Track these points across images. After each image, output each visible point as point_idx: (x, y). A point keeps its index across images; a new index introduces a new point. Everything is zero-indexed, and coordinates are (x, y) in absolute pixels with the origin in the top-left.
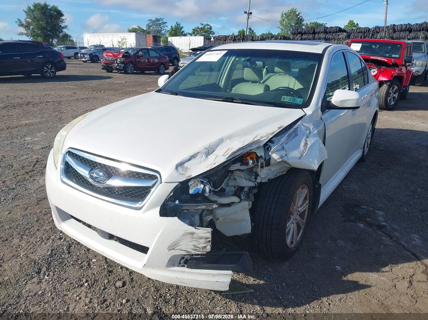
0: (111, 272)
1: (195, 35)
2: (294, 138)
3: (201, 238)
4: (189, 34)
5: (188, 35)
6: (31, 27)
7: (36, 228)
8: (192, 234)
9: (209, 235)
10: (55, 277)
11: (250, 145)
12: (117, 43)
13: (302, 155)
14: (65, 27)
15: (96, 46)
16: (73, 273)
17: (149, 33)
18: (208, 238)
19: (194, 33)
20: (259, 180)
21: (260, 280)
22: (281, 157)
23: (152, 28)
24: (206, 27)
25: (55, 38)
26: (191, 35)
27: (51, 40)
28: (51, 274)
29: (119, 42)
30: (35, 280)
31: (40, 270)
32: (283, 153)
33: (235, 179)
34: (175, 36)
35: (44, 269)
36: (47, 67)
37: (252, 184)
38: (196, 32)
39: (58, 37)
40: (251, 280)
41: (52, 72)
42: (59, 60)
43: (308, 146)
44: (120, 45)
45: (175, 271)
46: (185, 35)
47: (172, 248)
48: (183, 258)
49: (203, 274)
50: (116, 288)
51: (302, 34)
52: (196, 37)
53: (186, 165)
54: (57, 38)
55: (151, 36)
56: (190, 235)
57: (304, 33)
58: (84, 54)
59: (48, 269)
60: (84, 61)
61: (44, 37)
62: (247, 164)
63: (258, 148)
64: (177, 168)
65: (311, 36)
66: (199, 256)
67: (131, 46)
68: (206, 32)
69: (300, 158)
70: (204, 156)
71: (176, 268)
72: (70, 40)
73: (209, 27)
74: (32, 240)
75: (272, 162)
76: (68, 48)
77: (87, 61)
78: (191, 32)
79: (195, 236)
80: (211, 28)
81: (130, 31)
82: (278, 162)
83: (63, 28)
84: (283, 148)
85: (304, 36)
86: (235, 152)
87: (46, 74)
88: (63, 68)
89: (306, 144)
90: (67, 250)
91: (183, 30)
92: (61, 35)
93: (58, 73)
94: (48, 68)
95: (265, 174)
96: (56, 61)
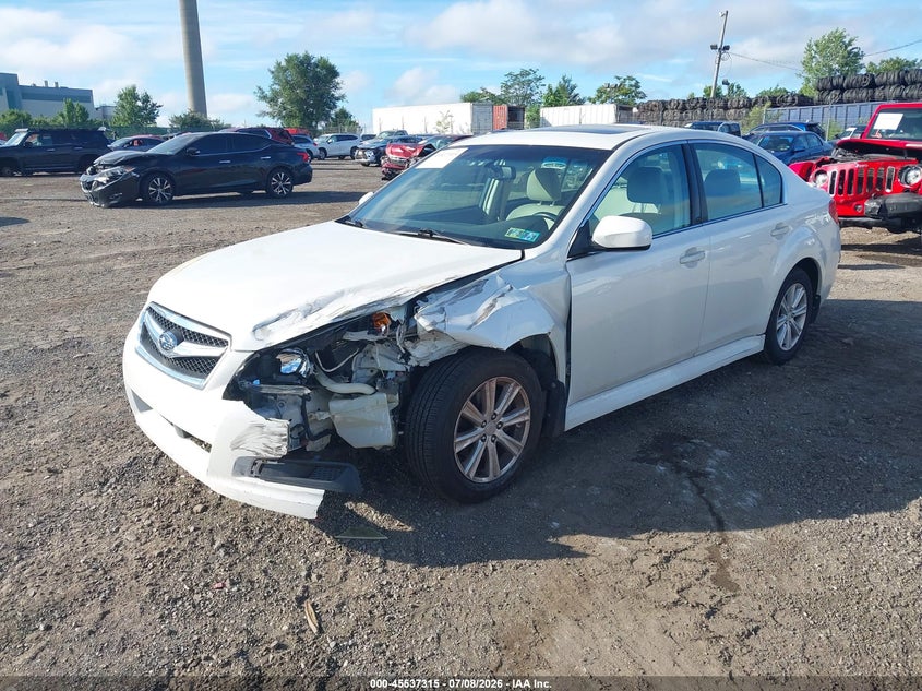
0: (197, 493)
1: (603, 102)
2: (471, 295)
3: (273, 434)
4: (590, 100)
5: (587, 102)
6: (280, 101)
7: (130, 430)
8: (262, 427)
9: (285, 431)
10: (121, 492)
11: (381, 302)
12: (435, 125)
13: (475, 324)
14: (342, 97)
15: (391, 133)
16: (147, 489)
17: (503, 102)
18: (282, 435)
19: (599, 97)
20: (413, 362)
21: (409, 526)
22: (434, 324)
23: (511, 91)
24: (627, 83)
25: (322, 120)
26: (594, 102)
27: (314, 124)
28: (119, 487)
29: (439, 123)
30: (94, 492)
31: (107, 481)
32: (440, 317)
33: (373, 358)
34: (556, 106)
35: (113, 480)
36: (277, 177)
37: (400, 368)
38: (603, 95)
39: (327, 116)
40: (396, 525)
41: (286, 186)
42: (297, 163)
43: (494, 310)
44: (441, 128)
45: (244, 482)
46: (581, 102)
47: (235, 446)
48: (255, 464)
49: (280, 490)
50: (192, 513)
51: (843, 90)
52: (605, 105)
53: (269, 327)
54: (327, 120)
55: (505, 107)
56: (258, 429)
57: (848, 88)
58: (364, 150)
59: (117, 481)
60: (364, 164)
61: (303, 120)
62: (377, 332)
63: (397, 307)
64: (254, 331)
65: (864, 94)
66: (276, 463)
67: (462, 130)
68: (626, 94)
69: (470, 327)
70: (301, 316)
71: (246, 479)
72: (351, 122)
73: (633, 82)
74: (116, 444)
75: (420, 332)
76: (339, 138)
77: (369, 163)
78: (593, 95)
79: (265, 430)
80: (637, 85)
81: (465, 99)
82: (429, 332)
83: (338, 99)
84: (442, 310)
85: (847, 95)
86: (351, 312)
87: (275, 191)
88: (307, 178)
89: (492, 306)
90: (155, 461)
91: (575, 91)
92: (333, 112)
93: (297, 189)
94: (279, 180)
95: (422, 353)
96: (293, 165)
